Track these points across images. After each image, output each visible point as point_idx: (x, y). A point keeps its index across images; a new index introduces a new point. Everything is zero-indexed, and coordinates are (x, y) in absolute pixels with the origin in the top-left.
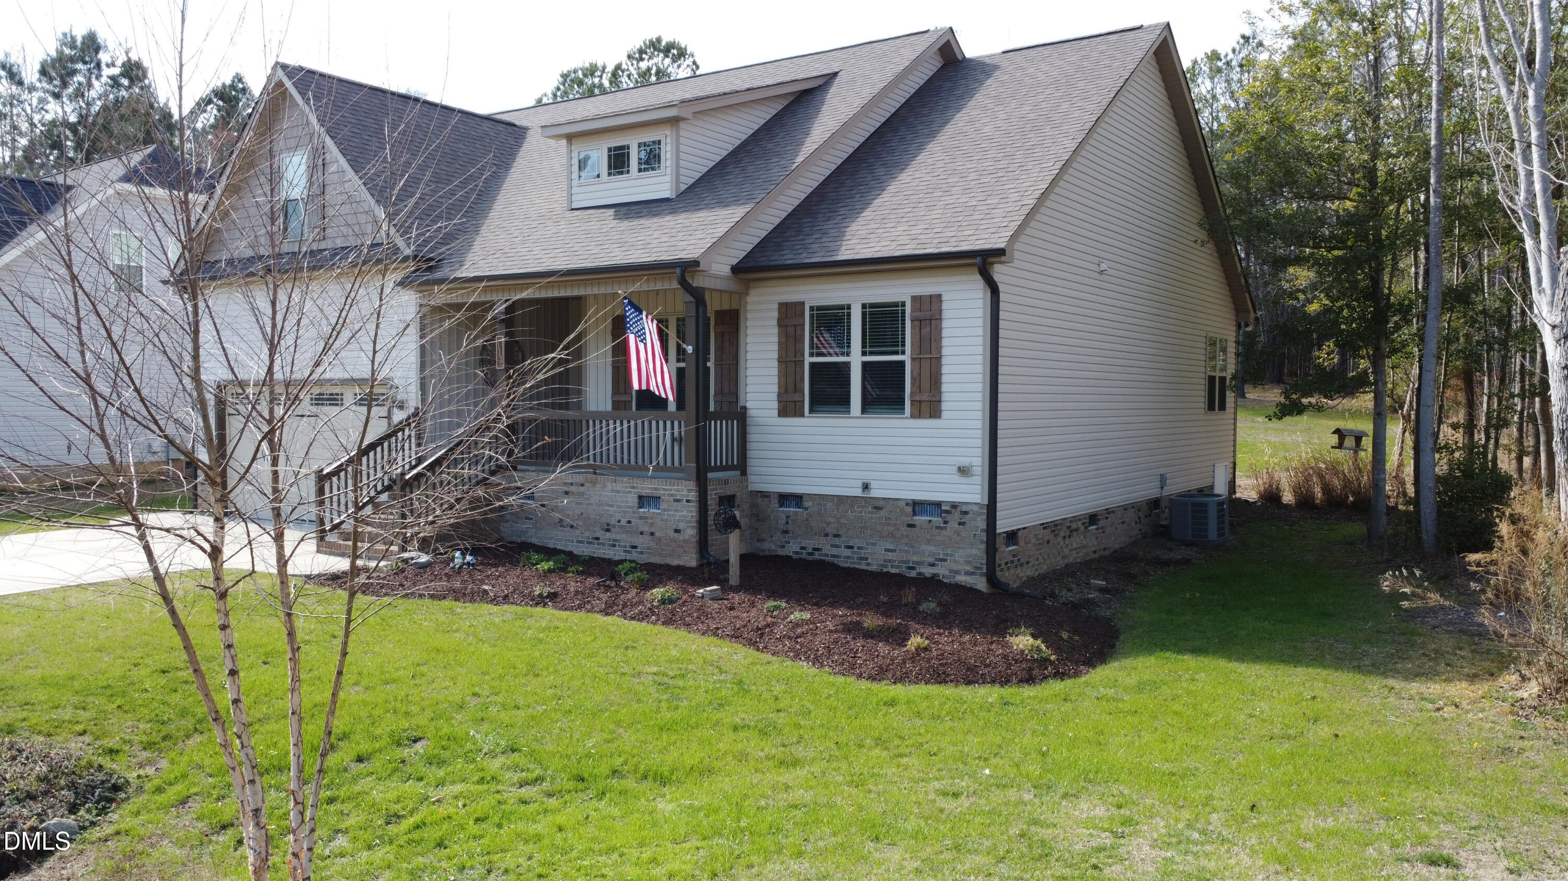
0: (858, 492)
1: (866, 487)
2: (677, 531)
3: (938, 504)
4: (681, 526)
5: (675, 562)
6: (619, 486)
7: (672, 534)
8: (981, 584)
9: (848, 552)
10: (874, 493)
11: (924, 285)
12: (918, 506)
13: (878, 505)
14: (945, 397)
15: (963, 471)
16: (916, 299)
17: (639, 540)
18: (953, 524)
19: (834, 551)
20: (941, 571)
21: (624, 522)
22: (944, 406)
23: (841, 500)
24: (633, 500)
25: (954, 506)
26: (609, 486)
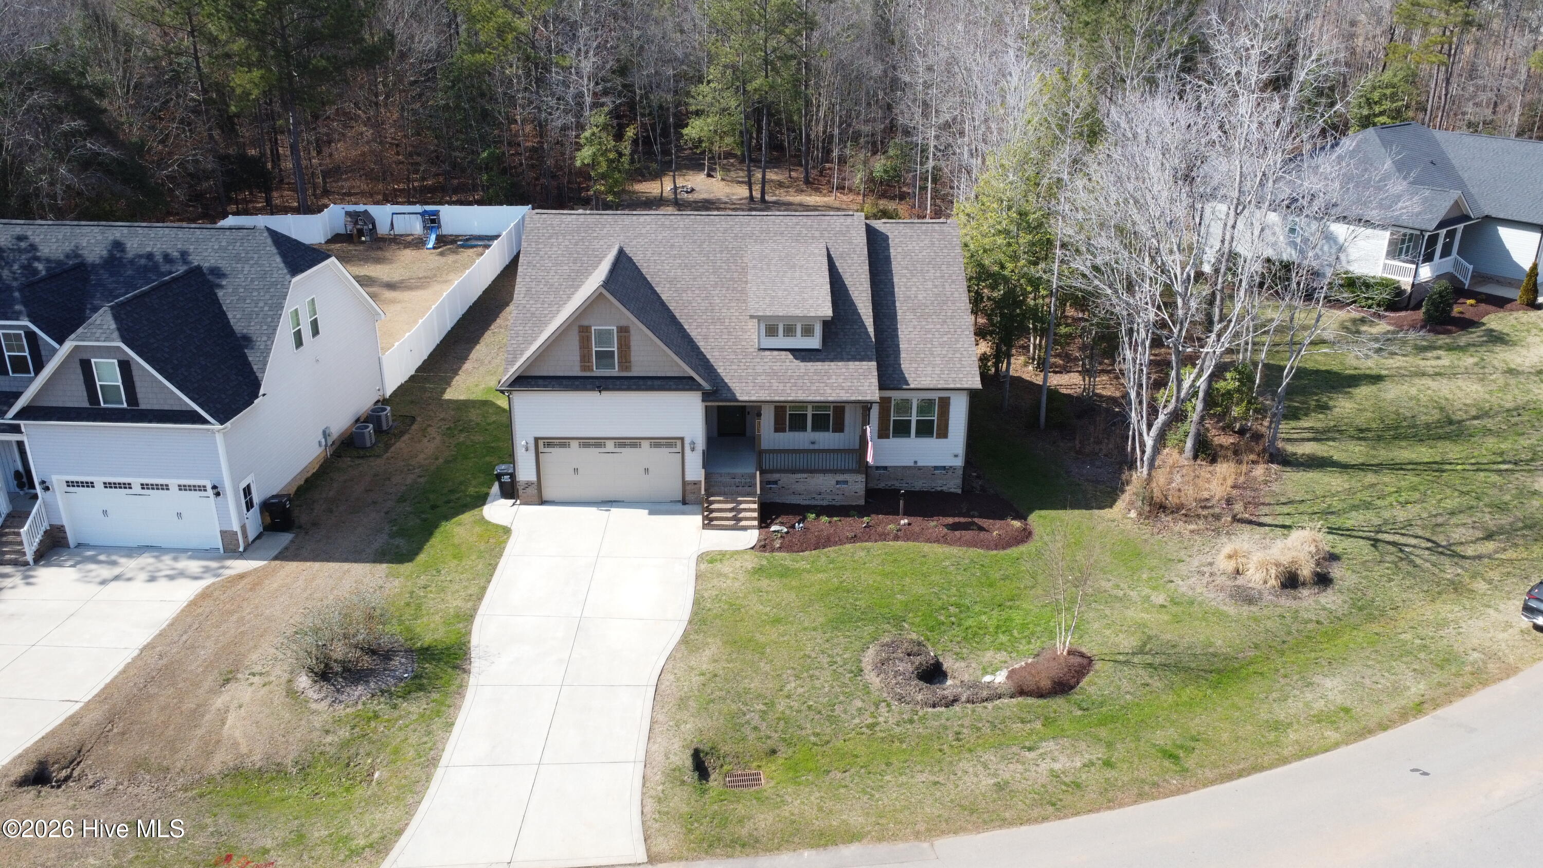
0: (912, 464)
1: (916, 462)
2: (855, 493)
3: (944, 467)
4: (857, 491)
5: (854, 504)
6: (826, 478)
8: (959, 491)
9: (906, 485)
10: (919, 464)
11: (944, 395)
12: (936, 468)
13: (920, 468)
14: (950, 431)
15: (956, 456)
16: (940, 398)
17: (836, 497)
18: (950, 473)
20: (945, 488)
21: (828, 491)
22: (949, 434)
23: (904, 467)
24: (834, 482)
25: (950, 467)
26: (820, 478)
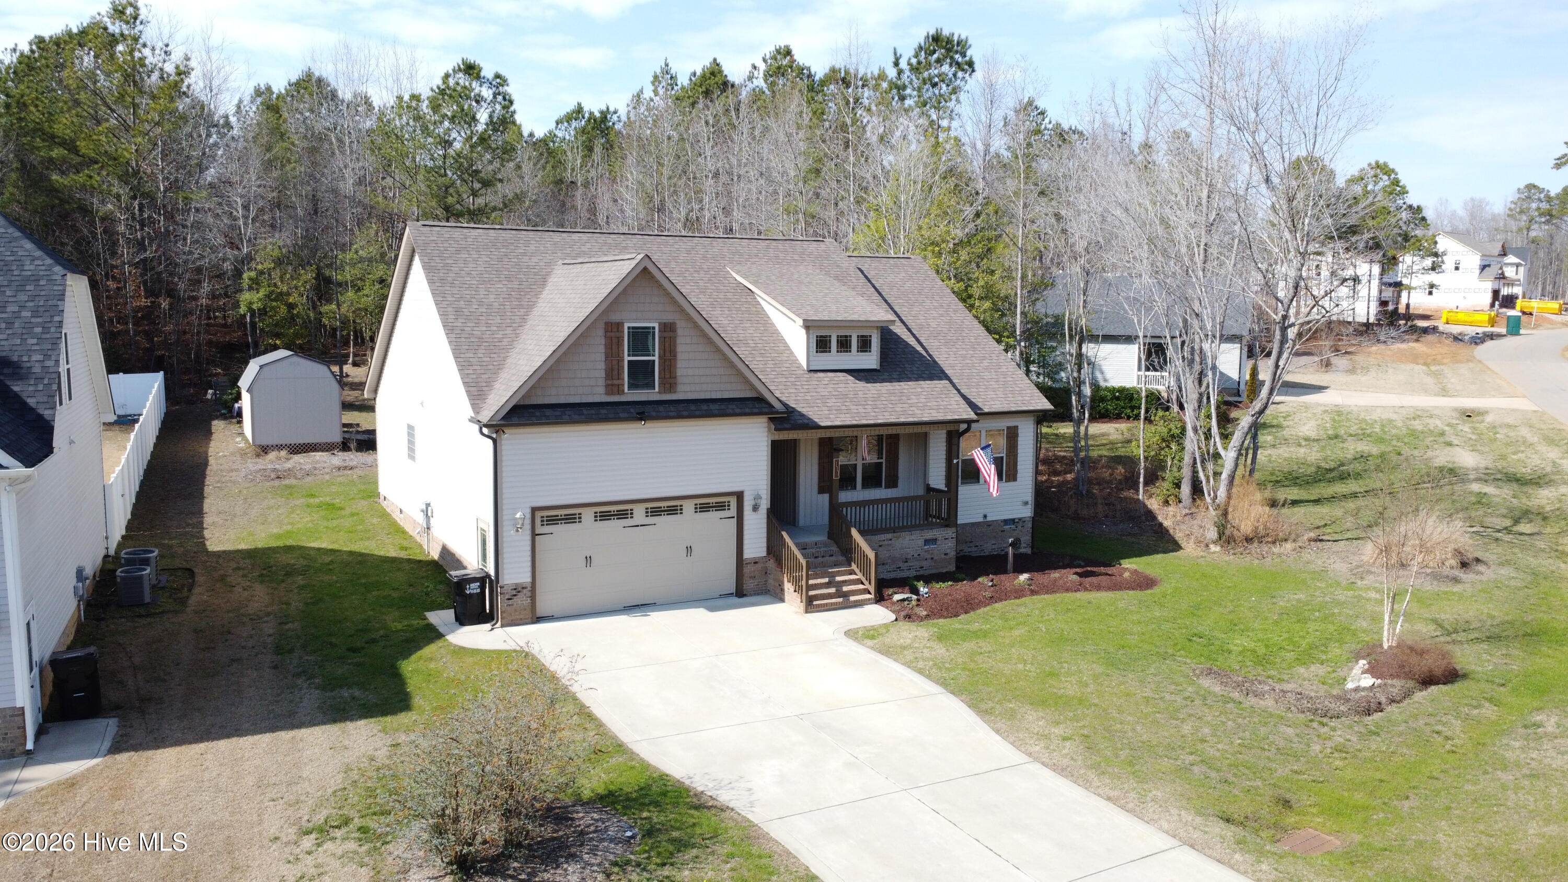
0: (981, 520)
2: (946, 554)
3: (1013, 520)
4: (948, 551)
5: (944, 571)
6: (913, 537)
7: (943, 556)
9: (976, 549)
10: (989, 519)
11: (1011, 422)
12: (1006, 522)
13: (989, 524)
14: (1019, 471)
15: (1025, 504)
16: (1008, 428)
17: (925, 564)
18: (1020, 527)
19: (970, 550)
21: (916, 555)
22: (1018, 475)
23: (973, 524)
24: (921, 542)
25: (1020, 519)
26: (908, 538)
